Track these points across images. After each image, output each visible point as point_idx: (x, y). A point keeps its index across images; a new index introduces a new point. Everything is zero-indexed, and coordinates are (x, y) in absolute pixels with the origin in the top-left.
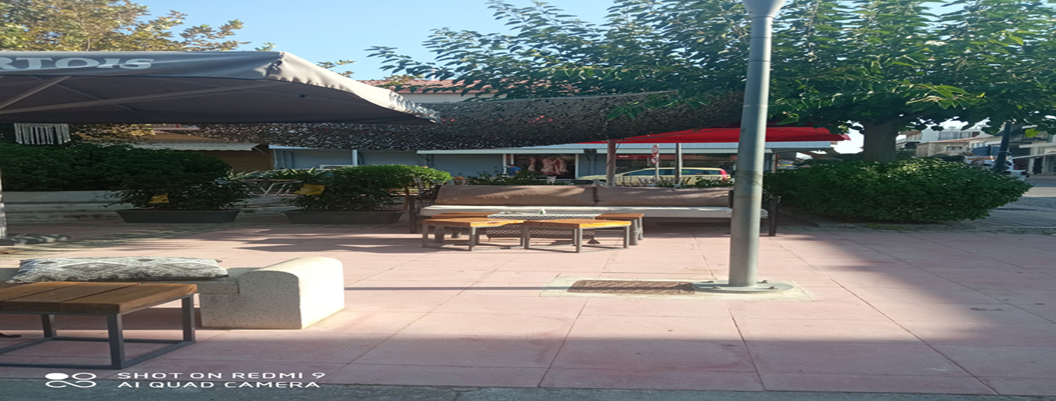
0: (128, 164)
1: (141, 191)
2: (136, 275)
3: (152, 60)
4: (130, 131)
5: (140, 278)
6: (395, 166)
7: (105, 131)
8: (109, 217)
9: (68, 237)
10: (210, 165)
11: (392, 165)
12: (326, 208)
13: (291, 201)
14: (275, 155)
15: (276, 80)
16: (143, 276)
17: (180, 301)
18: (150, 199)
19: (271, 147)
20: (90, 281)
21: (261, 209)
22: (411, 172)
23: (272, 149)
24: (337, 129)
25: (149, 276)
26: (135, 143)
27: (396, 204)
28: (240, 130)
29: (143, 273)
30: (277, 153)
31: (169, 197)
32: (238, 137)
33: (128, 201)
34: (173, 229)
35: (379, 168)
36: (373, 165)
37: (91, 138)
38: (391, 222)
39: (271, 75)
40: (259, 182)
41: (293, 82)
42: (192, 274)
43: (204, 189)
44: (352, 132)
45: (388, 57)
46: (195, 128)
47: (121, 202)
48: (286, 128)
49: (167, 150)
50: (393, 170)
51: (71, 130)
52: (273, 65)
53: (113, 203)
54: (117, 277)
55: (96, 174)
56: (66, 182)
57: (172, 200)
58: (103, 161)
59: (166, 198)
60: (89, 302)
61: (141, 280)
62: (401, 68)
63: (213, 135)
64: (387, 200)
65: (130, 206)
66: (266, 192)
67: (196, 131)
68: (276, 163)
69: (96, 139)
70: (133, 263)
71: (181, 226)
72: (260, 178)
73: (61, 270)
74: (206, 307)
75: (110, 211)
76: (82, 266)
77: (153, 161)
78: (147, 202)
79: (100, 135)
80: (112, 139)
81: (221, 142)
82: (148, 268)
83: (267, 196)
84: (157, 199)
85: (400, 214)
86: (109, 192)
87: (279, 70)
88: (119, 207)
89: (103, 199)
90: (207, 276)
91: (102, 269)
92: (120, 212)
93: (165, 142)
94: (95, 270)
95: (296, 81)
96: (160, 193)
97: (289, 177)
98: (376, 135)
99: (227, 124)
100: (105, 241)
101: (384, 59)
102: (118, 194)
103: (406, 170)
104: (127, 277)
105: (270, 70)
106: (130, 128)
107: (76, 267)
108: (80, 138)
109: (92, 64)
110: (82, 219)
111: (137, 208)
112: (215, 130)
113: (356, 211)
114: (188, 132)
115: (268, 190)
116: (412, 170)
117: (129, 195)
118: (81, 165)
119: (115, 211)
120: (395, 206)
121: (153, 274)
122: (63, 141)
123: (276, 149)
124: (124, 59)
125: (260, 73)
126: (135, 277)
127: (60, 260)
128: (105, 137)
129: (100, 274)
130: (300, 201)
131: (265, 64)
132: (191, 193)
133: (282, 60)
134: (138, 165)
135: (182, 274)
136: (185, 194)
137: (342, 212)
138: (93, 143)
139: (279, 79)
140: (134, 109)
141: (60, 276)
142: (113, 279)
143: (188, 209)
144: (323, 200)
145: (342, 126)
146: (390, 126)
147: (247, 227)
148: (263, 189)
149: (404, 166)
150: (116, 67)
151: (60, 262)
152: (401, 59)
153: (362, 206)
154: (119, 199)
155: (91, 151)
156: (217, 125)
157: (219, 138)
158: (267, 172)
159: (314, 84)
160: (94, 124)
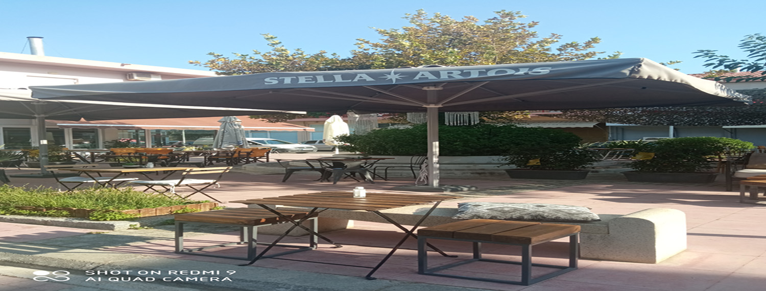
0: (514, 138)
1: (522, 156)
2: (536, 216)
3: (550, 68)
4: (514, 115)
5: (538, 218)
6: (706, 138)
7: (499, 116)
8: (500, 174)
9: (476, 188)
10: (567, 138)
11: (704, 137)
12: (655, 170)
13: (628, 165)
14: (610, 130)
15: (635, 78)
16: (541, 218)
17: (569, 237)
18: (527, 162)
19: (607, 124)
20: (505, 219)
21: (603, 170)
22: (720, 143)
23: (608, 126)
24: (665, 111)
25: (544, 218)
26: (518, 124)
27: (712, 168)
28: (591, 113)
29: (541, 216)
30: (611, 129)
31: (541, 161)
32: (589, 118)
33: (513, 163)
34: (543, 184)
35: (692, 140)
36: (688, 137)
37: (490, 121)
38: (708, 181)
39: (633, 75)
40: (599, 150)
41: (647, 79)
42: (574, 218)
43: (564, 155)
44: (676, 113)
45: (710, 57)
46: (559, 112)
47: (508, 164)
48: (625, 112)
49: (539, 128)
50: (704, 141)
51: (480, 116)
52: (634, 68)
53: (503, 164)
54: (523, 217)
55: (493, 144)
56: (473, 150)
57: (542, 163)
58: (498, 136)
59: (539, 162)
60: (510, 235)
61: (539, 220)
62: (720, 64)
63: (572, 117)
64: (704, 164)
65: (514, 166)
66: (604, 158)
67: (560, 115)
68: (610, 136)
69: (494, 121)
70: (533, 208)
71: (548, 181)
72: (600, 147)
73: (486, 211)
74: (584, 243)
75: (501, 170)
76: (499, 209)
77: (529, 135)
78: (526, 164)
79: (497, 118)
80: (504, 121)
81: (577, 121)
82: (543, 212)
83: (606, 161)
84: (533, 162)
85: (716, 176)
86: (501, 157)
87: (639, 71)
88: (507, 167)
89: (497, 162)
90: (585, 219)
91: (513, 212)
92: (508, 171)
93: (539, 122)
94: (509, 212)
95: (650, 78)
96: (535, 158)
97: (621, 146)
98: (695, 115)
99: (582, 109)
100: (500, 191)
101: (707, 58)
102: (507, 158)
103: (715, 141)
104: (530, 218)
105: (632, 71)
106: (516, 113)
107: (496, 209)
108: (484, 121)
109: (510, 72)
110: (482, 175)
111: (519, 168)
112: (573, 114)
113: (680, 172)
114: (554, 115)
115: (606, 156)
116: (720, 141)
117: (514, 159)
118: (484, 139)
119: (504, 170)
120: (711, 170)
121: (547, 216)
122: (474, 123)
123: (611, 126)
124: (531, 68)
125: (625, 74)
126: (535, 218)
127: (484, 204)
128: (499, 120)
129: (512, 215)
130: (635, 164)
131: (629, 67)
132: (556, 158)
133: (642, 64)
134: (520, 138)
135: (568, 217)
136: (551, 158)
137: (668, 173)
138: (492, 124)
139: (638, 77)
140: (523, 101)
141: (486, 215)
142: (520, 219)
143: (553, 169)
144: (654, 164)
145: (669, 109)
146: (709, 108)
147: (595, 183)
148: (602, 155)
149: (714, 137)
150: (526, 74)
151: (485, 206)
152: (720, 58)
153: (684, 169)
154: (507, 162)
155: (491, 129)
156: (575, 110)
157: (575, 119)
158: (605, 143)
159: (663, 80)
160: (492, 112)
